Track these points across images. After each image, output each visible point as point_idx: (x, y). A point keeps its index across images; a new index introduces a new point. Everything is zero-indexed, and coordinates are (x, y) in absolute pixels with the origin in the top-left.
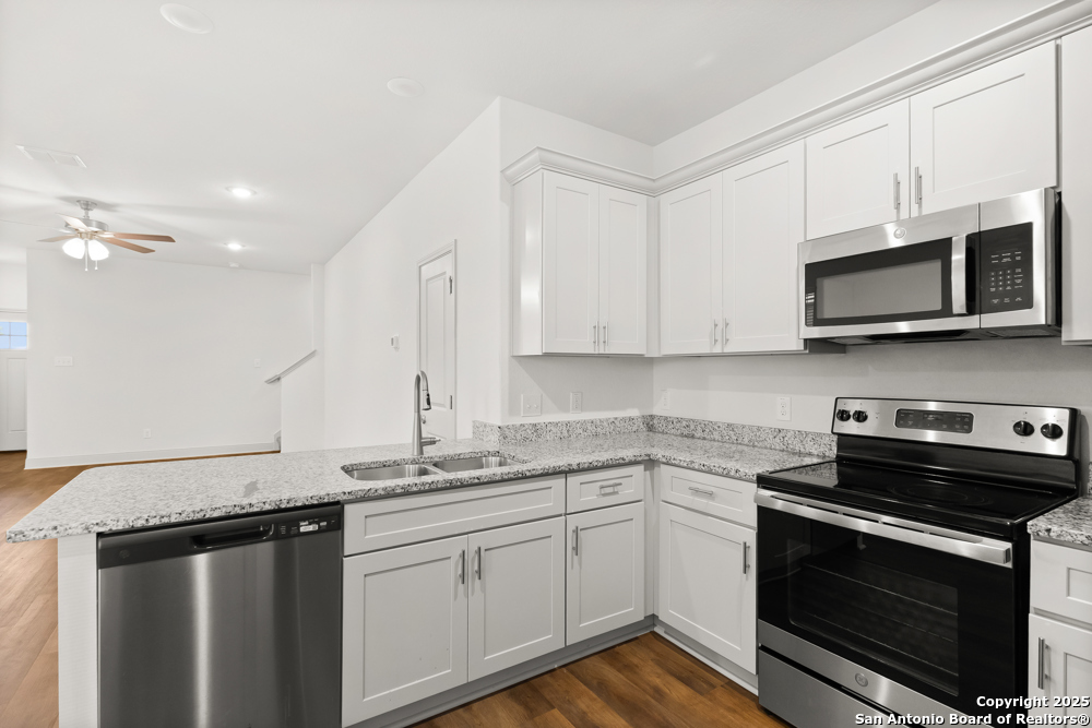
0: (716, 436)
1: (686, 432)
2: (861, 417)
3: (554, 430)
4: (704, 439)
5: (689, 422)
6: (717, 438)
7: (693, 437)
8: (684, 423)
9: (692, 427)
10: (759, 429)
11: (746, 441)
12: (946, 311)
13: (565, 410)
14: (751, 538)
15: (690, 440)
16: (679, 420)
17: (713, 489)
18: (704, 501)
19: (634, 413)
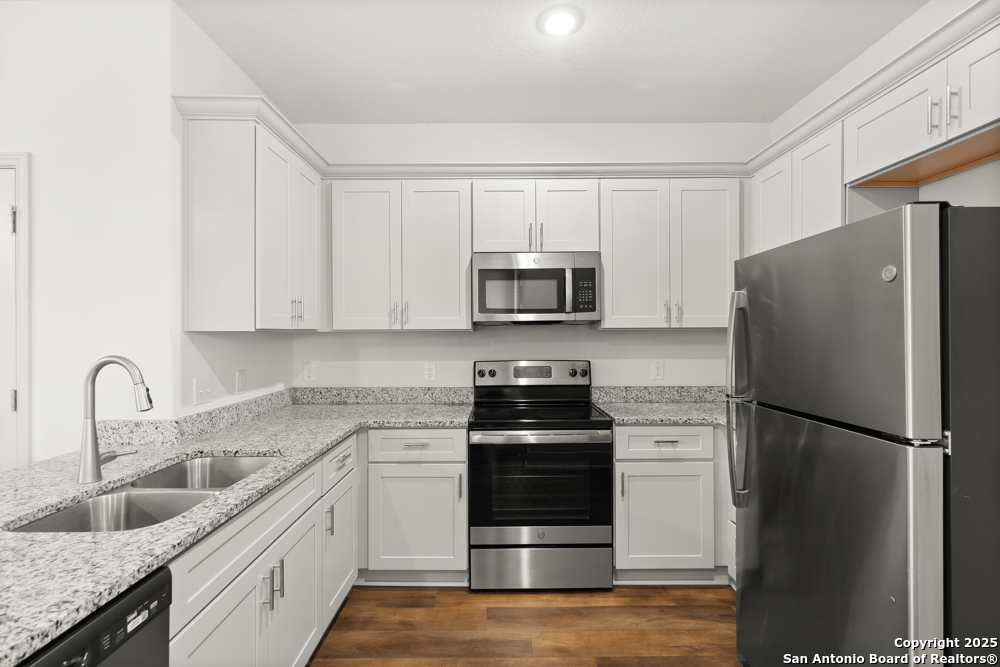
0: (370, 399)
1: (337, 400)
2: (492, 374)
3: (226, 415)
4: (358, 403)
5: (340, 391)
6: (371, 401)
7: (345, 403)
8: (335, 392)
9: (344, 395)
10: (411, 389)
11: (400, 400)
12: (561, 309)
13: (231, 391)
14: (463, 469)
15: (343, 406)
16: (328, 390)
17: (425, 441)
18: (419, 452)
19: (280, 387)
